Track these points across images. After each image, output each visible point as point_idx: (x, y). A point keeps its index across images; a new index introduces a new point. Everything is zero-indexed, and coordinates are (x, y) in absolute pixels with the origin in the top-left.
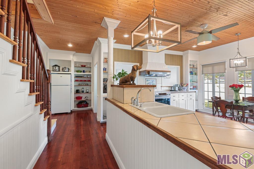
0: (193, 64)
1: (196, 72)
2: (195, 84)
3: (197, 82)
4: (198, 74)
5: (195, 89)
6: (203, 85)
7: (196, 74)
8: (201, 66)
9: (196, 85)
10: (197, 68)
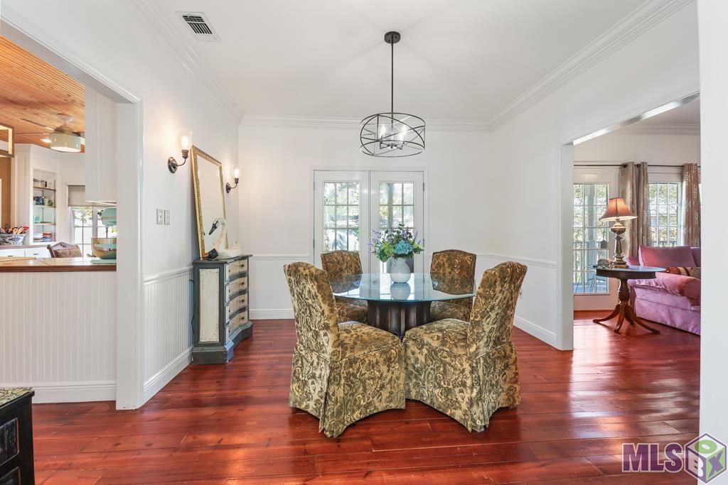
0: (45, 180)
1: (52, 199)
2: (49, 229)
3: (55, 224)
4: (57, 205)
5: (49, 240)
6: (71, 231)
7: (52, 204)
8: (67, 188)
9: (53, 231)
10: (55, 191)
